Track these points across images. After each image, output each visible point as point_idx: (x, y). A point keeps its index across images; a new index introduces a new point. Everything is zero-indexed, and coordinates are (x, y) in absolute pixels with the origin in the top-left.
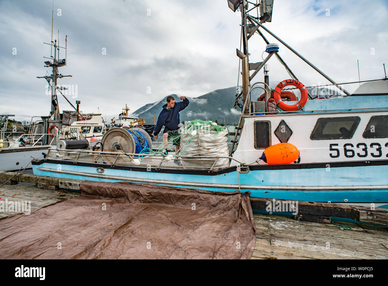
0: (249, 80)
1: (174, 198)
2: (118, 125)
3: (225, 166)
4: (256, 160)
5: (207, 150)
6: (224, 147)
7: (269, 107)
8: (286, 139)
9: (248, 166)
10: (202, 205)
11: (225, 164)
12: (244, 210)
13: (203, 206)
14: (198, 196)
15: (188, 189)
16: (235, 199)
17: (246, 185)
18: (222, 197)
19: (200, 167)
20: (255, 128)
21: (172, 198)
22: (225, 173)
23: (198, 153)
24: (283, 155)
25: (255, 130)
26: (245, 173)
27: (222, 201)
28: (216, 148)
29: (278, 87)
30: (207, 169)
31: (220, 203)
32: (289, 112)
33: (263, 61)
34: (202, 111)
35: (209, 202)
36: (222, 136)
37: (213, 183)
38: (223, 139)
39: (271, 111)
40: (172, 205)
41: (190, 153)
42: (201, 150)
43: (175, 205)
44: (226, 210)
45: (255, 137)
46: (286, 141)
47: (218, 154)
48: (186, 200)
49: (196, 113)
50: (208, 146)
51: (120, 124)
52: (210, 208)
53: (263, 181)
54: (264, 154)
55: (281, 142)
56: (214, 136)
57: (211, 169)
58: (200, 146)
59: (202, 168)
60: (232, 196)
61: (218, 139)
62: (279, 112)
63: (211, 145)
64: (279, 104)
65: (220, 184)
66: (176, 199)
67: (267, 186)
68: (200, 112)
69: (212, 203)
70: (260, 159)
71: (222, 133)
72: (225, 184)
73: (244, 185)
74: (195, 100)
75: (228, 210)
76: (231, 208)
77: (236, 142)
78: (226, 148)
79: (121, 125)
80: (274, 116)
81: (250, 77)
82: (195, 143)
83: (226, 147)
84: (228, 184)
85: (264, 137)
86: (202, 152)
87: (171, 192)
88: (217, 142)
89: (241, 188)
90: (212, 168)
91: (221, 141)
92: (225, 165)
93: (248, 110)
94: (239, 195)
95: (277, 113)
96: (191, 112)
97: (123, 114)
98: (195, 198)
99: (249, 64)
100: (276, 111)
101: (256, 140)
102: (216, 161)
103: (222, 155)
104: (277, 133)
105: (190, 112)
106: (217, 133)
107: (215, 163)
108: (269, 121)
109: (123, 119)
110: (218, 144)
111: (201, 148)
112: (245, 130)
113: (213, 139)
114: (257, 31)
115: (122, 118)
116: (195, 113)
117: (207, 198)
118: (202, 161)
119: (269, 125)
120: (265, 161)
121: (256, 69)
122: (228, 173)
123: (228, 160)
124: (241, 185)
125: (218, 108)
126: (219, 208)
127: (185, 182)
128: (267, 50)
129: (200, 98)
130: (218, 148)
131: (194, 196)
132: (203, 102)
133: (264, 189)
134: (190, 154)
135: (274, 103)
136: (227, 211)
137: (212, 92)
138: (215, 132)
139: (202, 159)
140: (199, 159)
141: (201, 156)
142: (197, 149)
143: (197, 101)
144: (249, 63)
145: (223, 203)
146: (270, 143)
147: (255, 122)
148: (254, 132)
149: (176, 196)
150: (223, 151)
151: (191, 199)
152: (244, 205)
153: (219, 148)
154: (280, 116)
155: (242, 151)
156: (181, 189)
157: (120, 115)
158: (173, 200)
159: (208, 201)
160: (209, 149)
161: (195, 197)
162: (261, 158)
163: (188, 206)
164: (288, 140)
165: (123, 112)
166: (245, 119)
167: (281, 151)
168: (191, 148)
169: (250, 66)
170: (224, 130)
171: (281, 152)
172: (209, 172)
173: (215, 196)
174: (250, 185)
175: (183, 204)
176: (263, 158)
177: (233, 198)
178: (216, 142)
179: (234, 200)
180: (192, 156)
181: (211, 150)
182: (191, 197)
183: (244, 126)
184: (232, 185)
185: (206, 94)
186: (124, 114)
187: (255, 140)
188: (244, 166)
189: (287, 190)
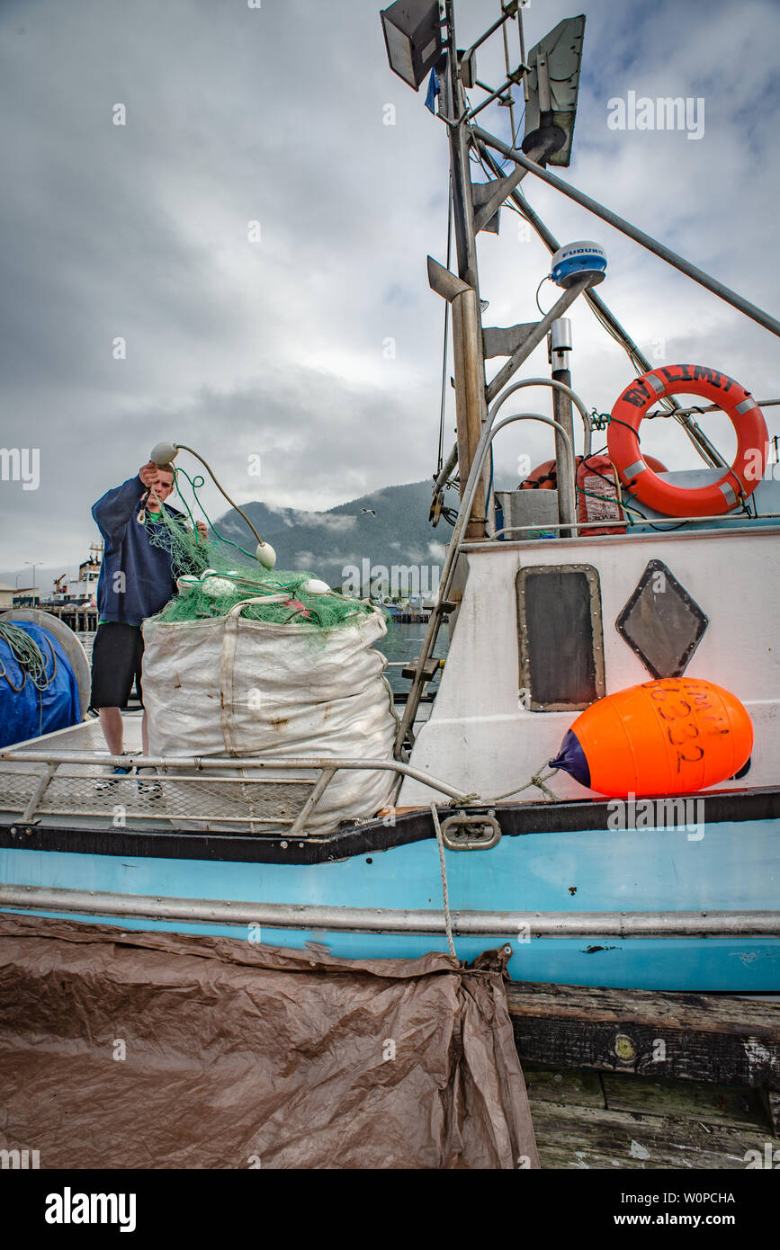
0: (486, 396)
1: (95, 1001)
2: (78, 598)
3: (371, 803)
4: (534, 774)
5: (268, 728)
6: (366, 707)
7: (588, 499)
8: (679, 658)
9: (492, 813)
10: (246, 1042)
11: (372, 793)
12: (479, 1095)
13: (249, 1049)
14: (222, 987)
15: (175, 937)
16: (426, 1013)
17: (483, 914)
18: (354, 998)
19: (238, 819)
20: (522, 603)
21: (84, 1003)
22: (370, 849)
23: (224, 743)
24: (680, 748)
25: (523, 612)
26: (474, 849)
27: (355, 1023)
28: (323, 714)
29: (629, 400)
30: (273, 826)
31: (343, 1036)
32: (687, 522)
33: (540, 320)
34: (341, 551)
35: (284, 1029)
36: (352, 652)
37: (310, 907)
38: (355, 664)
39: (597, 519)
40: (81, 1042)
41: (185, 744)
42: (239, 728)
43: (100, 1039)
44: (374, 1085)
45: (523, 647)
46: (676, 668)
47: (335, 746)
48: (158, 1013)
49: (325, 557)
50: (276, 708)
51: (84, 595)
52: (284, 1065)
53: (573, 890)
54: (572, 740)
55: (656, 675)
56: (306, 652)
57: (294, 828)
58: (233, 709)
59: (252, 820)
60: (408, 990)
61: (325, 668)
62: (638, 520)
63: (291, 699)
64: (634, 482)
65: (344, 909)
66: (104, 1009)
67: (595, 915)
68: (335, 556)
69: (301, 1034)
70: (551, 766)
71: (351, 632)
72: (370, 910)
73: (472, 913)
74: (320, 520)
75: (385, 1085)
76: (406, 1071)
77: (429, 677)
78: (378, 710)
79: (87, 597)
80: (613, 543)
81: (486, 387)
82: (207, 691)
83: (378, 703)
84: (384, 912)
85: (569, 646)
86: (246, 742)
87: (75, 968)
88: (327, 686)
89: (457, 932)
90: (299, 822)
91: (345, 677)
92: (370, 799)
93: (485, 522)
94: (449, 984)
95: (625, 526)
96: (309, 554)
97: (91, 563)
98: (208, 998)
99: (483, 333)
100: (622, 519)
101: (526, 667)
102: (318, 787)
103: (355, 752)
104: (628, 624)
105: (306, 556)
106: (320, 633)
107: (314, 795)
108: (592, 568)
109: (91, 580)
110: (329, 692)
111: (238, 718)
112: (471, 617)
113: (298, 665)
114: (510, 200)
115: (88, 577)
116: (320, 558)
117: (270, 1000)
118: (247, 784)
119: (593, 588)
120: (583, 777)
121: (512, 353)
122: (385, 848)
123: (388, 777)
124: (455, 914)
125: (391, 542)
126: (335, 1070)
127: (159, 900)
128: (559, 273)
129: (337, 511)
130: (332, 711)
131: (199, 991)
132: (346, 523)
133: (582, 933)
134: (186, 749)
135: (609, 476)
136: (380, 1091)
137: (371, 495)
138: (310, 628)
139: (247, 776)
140: (233, 777)
141: (243, 758)
142: (215, 721)
143: (328, 521)
144: (484, 326)
145: (361, 1033)
146: (598, 676)
147: (523, 575)
148: (519, 625)
149: (105, 992)
150: (359, 726)
151: (186, 1009)
152: (476, 1049)
153: (336, 715)
154: (644, 540)
155: (461, 720)
156: (140, 942)
157: (83, 566)
158: (90, 1012)
159: (277, 1021)
160: (285, 721)
161: (208, 994)
162: (558, 763)
163: (166, 1047)
164: (684, 661)
165: (94, 558)
166: (471, 559)
167: (665, 725)
168: (187, 719)
169: (487, 340)
170: (362, 615)
171: (669, 732)
172: (284, 845)
173: (314, 991)
174: (504, 915)
175: (144, 1037)
176: (572, 761)
177: (412, 1004)
178: (319, 686)
179: (418, 1021)
180: (192, 761)
181: (292, 729)
182: (186, 996)
183: (468, 595)
184: (407, 913)
185: (354, 501)
186: (95, 562)
187: (522, 665)
188: (470, 811)
189: (704, 934)
